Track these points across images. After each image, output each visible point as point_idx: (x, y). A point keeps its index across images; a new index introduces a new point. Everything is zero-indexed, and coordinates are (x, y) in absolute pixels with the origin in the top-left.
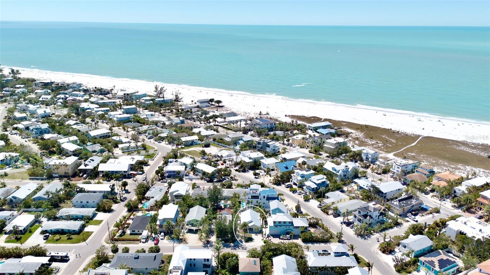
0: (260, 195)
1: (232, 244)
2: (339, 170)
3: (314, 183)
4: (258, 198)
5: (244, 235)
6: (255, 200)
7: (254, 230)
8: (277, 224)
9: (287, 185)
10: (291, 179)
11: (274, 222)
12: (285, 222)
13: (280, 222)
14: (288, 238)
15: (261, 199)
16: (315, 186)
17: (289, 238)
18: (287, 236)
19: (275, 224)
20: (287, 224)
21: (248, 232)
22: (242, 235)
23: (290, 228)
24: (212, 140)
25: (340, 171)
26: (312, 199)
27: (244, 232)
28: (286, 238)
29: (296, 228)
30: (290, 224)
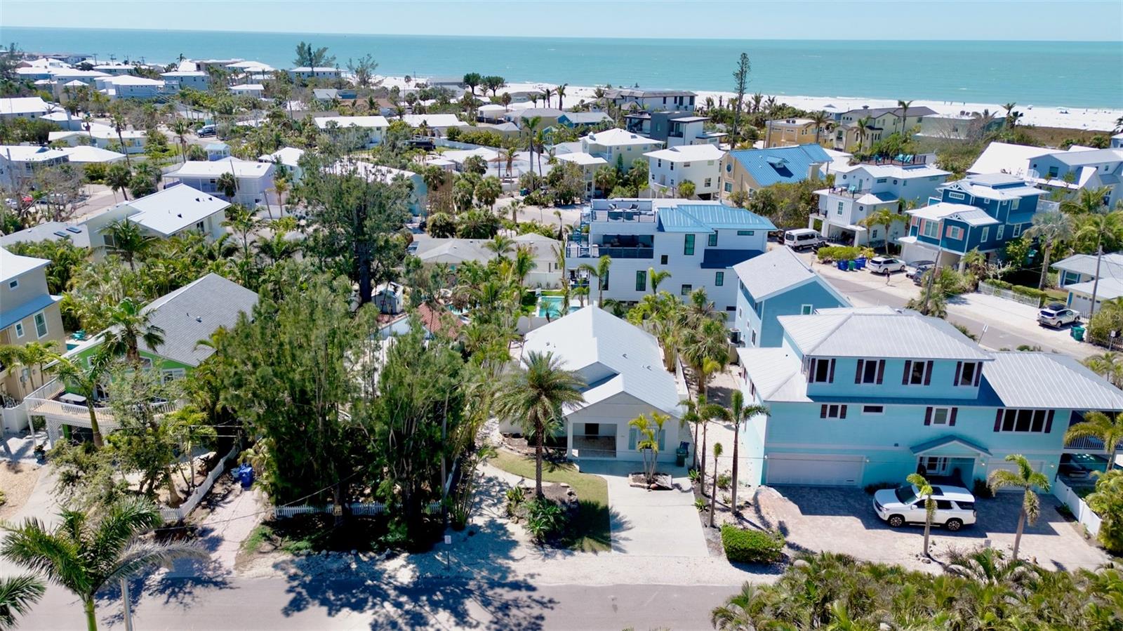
0: (661, 228)
1: (401, 570)
2: (1080, 169)
3: (979, 202)
4: (649, 254)
5: (532, 483)
6: (623, 270)
7: (622, 444)
8: (844, 382)
9: (801, 238)
10: (813, 217)
11: (820, 369)
12: (918, 371)
13: (870, 370)
14: (956, 512)
15: (664, 260)
16: (987, 220)
17: (969, 517)
18: (950, 495)
19: (824, 388)
20: (942, 385)
21: (570, 462)
22: (513, 481)
23: (961, 427)
24: (444, 137)
25: (1087, 174)
26: (976, 288)
27: (538, 456)
28: (942, 516)
29: (1023, 427)
30: (972, 391)
